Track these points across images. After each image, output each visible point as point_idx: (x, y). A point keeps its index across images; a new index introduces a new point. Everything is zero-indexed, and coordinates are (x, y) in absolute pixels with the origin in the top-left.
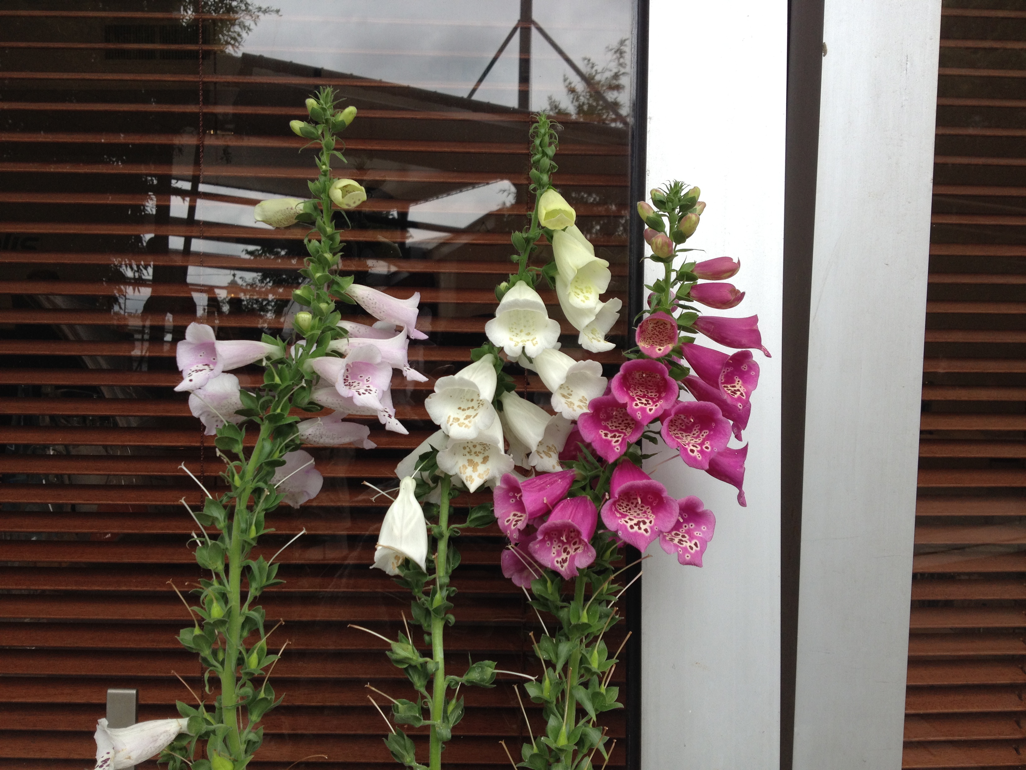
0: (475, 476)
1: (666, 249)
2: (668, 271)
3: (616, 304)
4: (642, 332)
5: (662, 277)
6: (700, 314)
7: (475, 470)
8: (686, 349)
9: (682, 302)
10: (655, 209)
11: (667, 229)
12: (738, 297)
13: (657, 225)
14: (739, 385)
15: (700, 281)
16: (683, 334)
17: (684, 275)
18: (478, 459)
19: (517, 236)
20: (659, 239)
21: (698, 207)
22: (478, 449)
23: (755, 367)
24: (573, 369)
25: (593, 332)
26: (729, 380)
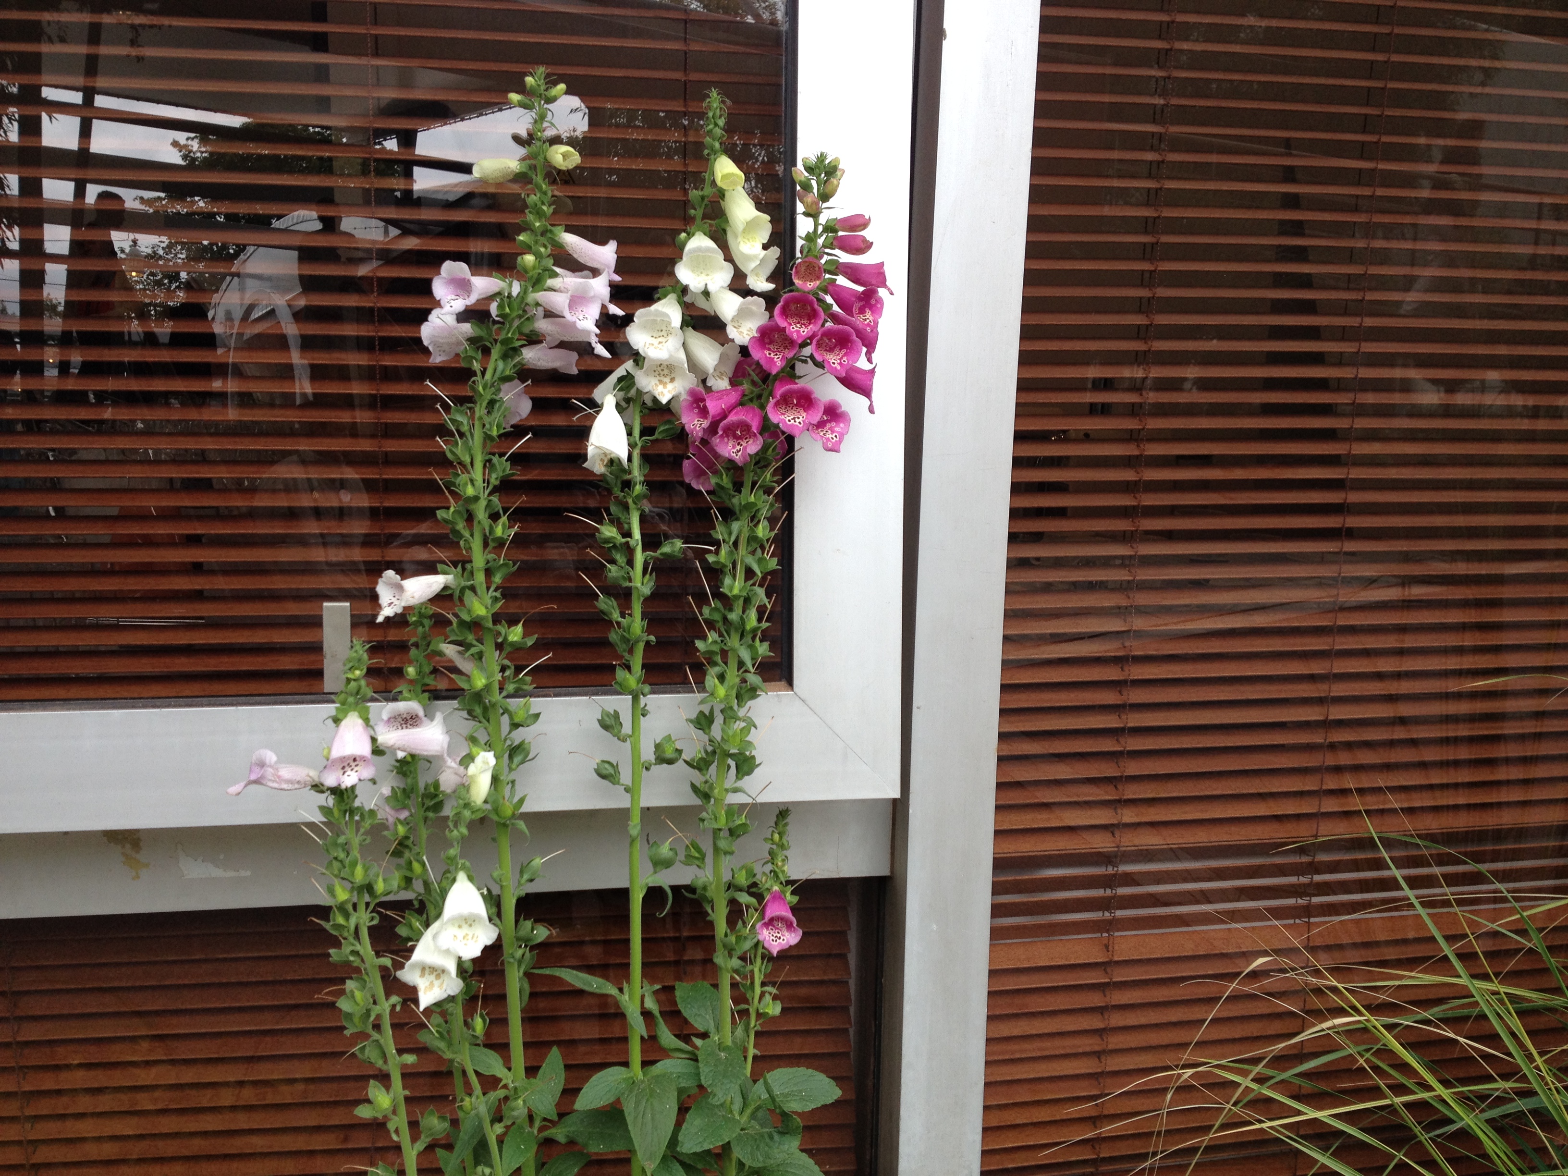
0: (665, 391)
1: (814, 207)
2: (816, 225)
3: (775, 252)
4: (797, 272)
5: (811, 230)
6: (841, 261)
7: (665, 387)
8: (830, 288)
9: (827, 250)
10: (806, 174)
11: (815, 191)
12: (868, 246)
13: (807, 187)
14: (868, 315)
15: (840, 233)
16: (827, 276)
17: (829, 229)
18: (667, 380)
19: (694, 194)
20: (809, 199)
21: (839, 173)
22: (666, 372)
23: (880, 301)
24: (742, 304)
25: (757, 275)
26: (862, 311)
